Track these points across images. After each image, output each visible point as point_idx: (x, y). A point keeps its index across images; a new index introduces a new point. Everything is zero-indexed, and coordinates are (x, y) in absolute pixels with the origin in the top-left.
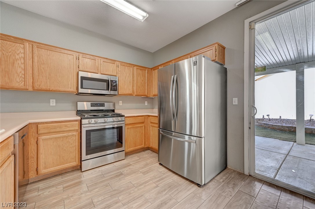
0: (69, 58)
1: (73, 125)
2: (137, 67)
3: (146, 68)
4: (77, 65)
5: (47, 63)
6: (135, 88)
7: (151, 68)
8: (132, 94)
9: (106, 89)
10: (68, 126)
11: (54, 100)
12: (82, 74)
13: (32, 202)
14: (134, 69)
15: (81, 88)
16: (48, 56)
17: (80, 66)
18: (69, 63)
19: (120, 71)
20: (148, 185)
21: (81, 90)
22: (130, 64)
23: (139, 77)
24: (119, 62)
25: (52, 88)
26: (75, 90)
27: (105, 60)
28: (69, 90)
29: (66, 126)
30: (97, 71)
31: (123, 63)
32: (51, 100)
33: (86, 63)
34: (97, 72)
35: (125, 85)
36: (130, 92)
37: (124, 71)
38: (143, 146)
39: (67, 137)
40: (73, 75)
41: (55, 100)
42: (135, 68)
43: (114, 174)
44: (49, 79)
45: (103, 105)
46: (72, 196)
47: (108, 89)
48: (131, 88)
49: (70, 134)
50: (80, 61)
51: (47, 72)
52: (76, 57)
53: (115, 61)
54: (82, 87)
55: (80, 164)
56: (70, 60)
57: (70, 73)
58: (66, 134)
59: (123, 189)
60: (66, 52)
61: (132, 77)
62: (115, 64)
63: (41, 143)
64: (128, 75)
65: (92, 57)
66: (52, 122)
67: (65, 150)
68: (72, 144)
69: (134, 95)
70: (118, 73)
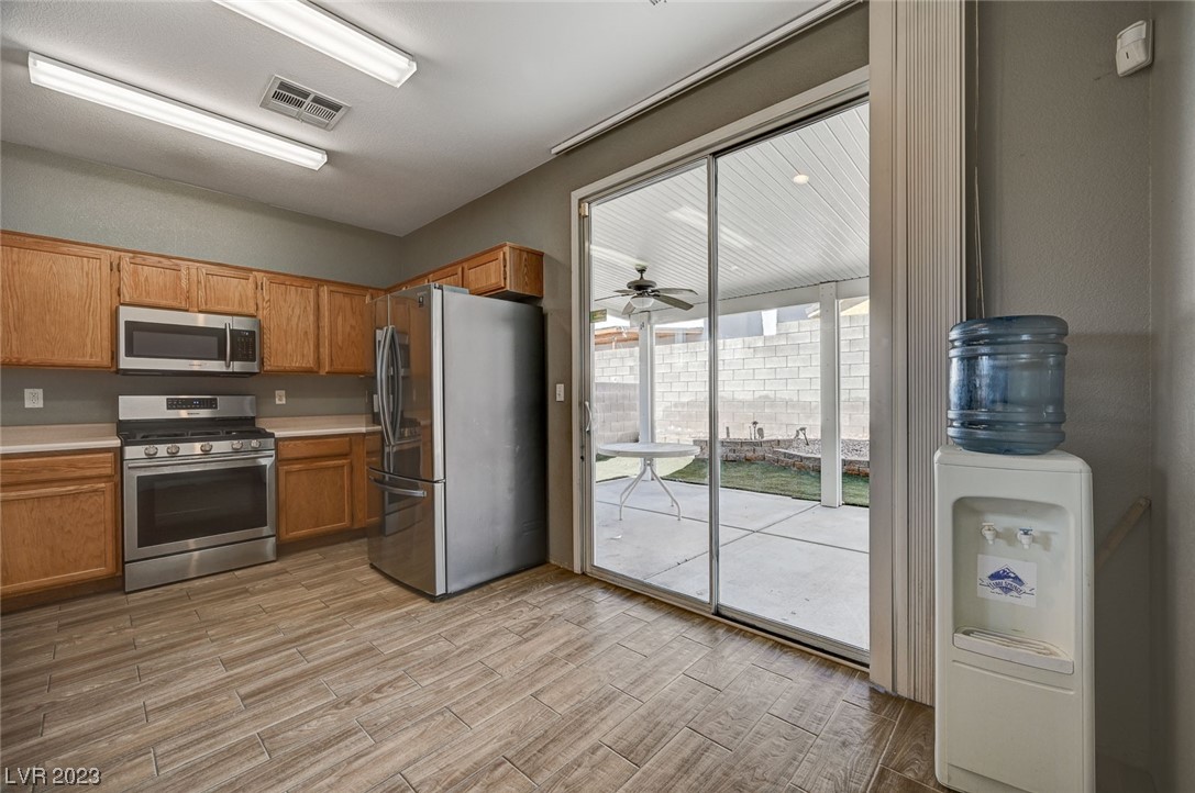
0: (86, 268)
1: (94, 463)
2: (332, 288)
3: (366, 288)
4: (115, 287)
5: (10, 286)
6: (325, 351)
7: (385, 287)
8: (315, 369)
9: (215, 357)
10: (80, 465)
11: (36, 390)
12: (128, 314)
14: (321, 294)
15: (126, 356)
16: (14, 264)
17: (125, 291)
18: (85, 284)
19: (269, 300)
21: (127, 363)
22: (303, 277)
23: (340, 318)
24: (263, 274)
26: (106, 361)
27: (215, 269)
28: (87, 360)
29: (70, 465)
30: (184, 303)
31: (281, 277)
32: (27, 392)
33: (146, 279)
34: (183, 305)
35: (287, 343)
36: (309, 362)
37: (285, 300)
38: (346, 523)
39: (76, 495)
40: (98, 318)
41: (40, 391)
42: (325, 290)
44: (15, 330)
45: (210, 404)
47: (221, 356)
48: (309, 350)
49: (85, 487)
50: (124, 274)
51: (11, 310)
52: (111, 264)
53: (251, 270)
54: (129, 353)
55: (119, 574)
56: (87, 274)
57: (89, 311)
58: (72, 488)
60: (75, 249)
61: (311, 318)
62: (251, 280)
64: (297, 311)
65: (166, 262)
67: (69, 532)
68: (92, 516)
69: (323, 373)
70: (260, 306)
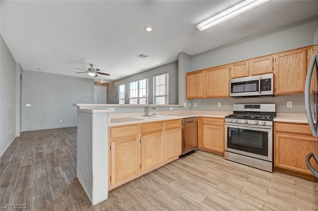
0: (224, 71)
1: (220, 122)
4: (230, 74)
9: (256, 90)
13: (193, 157)
15: (231, 93)
17: (232, 75)
18: (224, 76)
19: (279, 64)
20: (253, 200)
21: (231, 95)
22: (297, 49)
24: (276, 55)
25: (215, 95)
27: (257, 60)
28: (224, 95)
29: (216, 121)
30: (247, 74)
31: (285, 53)
32: (218, 103)
33: (237, 70)
35: (287, 81)
36: (300, 88)
37: (287, 62)
39: (217, 129)
40: (226, 83)
41: (220, 103)
43: (241, 173)
45: (258, 107)
46: (209, 167)
47: (258, 90)
48: (300, 82)
50: (232, 70)
52: (229, 68)
53: (271, 55)
56: (224, 73)
58: (216, 127)
59: (230, 184)
60: (222, 67)
61: (302, 66)
62: (270, 59)
63: (204, 129)
64: (294, 65)
65: (242, 63)
66: (209, 118)
67: (216, 138)
68: (219, 135)
70: (275, 68)
